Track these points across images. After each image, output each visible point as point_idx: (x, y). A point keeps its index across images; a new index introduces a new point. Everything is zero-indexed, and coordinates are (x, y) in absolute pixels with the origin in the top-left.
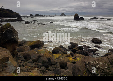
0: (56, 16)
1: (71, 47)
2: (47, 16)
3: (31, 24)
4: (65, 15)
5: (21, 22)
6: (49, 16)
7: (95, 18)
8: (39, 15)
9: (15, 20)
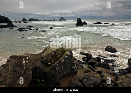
0: (54, 20)
1: (86, 59)
2: (44, 21)
3: (27, 31)
4: (64, 20)
5: (12, 28)
6: (47, 21)
7: (99, 23)
8: (34, 19)
9: (5, 27)
